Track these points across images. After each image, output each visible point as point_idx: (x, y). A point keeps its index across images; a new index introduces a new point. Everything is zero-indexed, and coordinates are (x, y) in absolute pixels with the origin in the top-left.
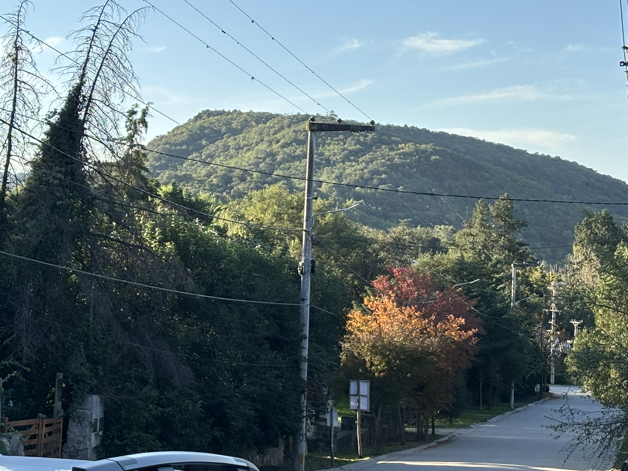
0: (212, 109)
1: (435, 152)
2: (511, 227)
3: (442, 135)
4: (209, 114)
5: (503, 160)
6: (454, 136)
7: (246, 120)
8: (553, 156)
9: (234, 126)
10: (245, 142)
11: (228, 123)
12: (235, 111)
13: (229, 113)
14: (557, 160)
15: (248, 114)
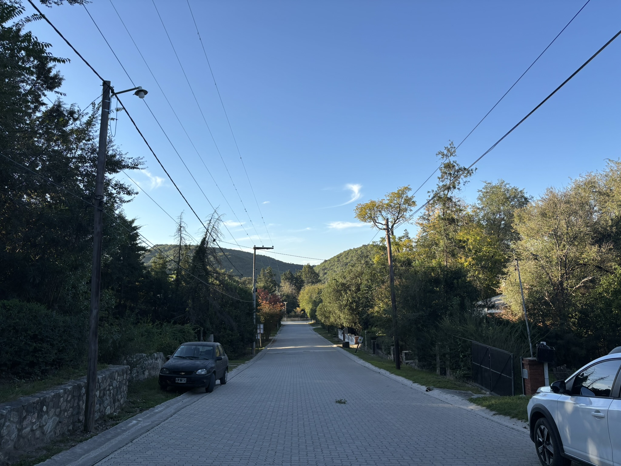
0: (159, 244)
1: (229, 255)
2: (271, 276)
3: (231, 250)
4: (158, 245)
5: (249, 257)
6: (234, 250)
7: (170, 247)
8: (263, 255)
9: (166, 249)
10: (170, 254)
11: (164, 248)
12: (166, 244)
13: (164, 245)
14: (264, 256)
15: (171, 245)
